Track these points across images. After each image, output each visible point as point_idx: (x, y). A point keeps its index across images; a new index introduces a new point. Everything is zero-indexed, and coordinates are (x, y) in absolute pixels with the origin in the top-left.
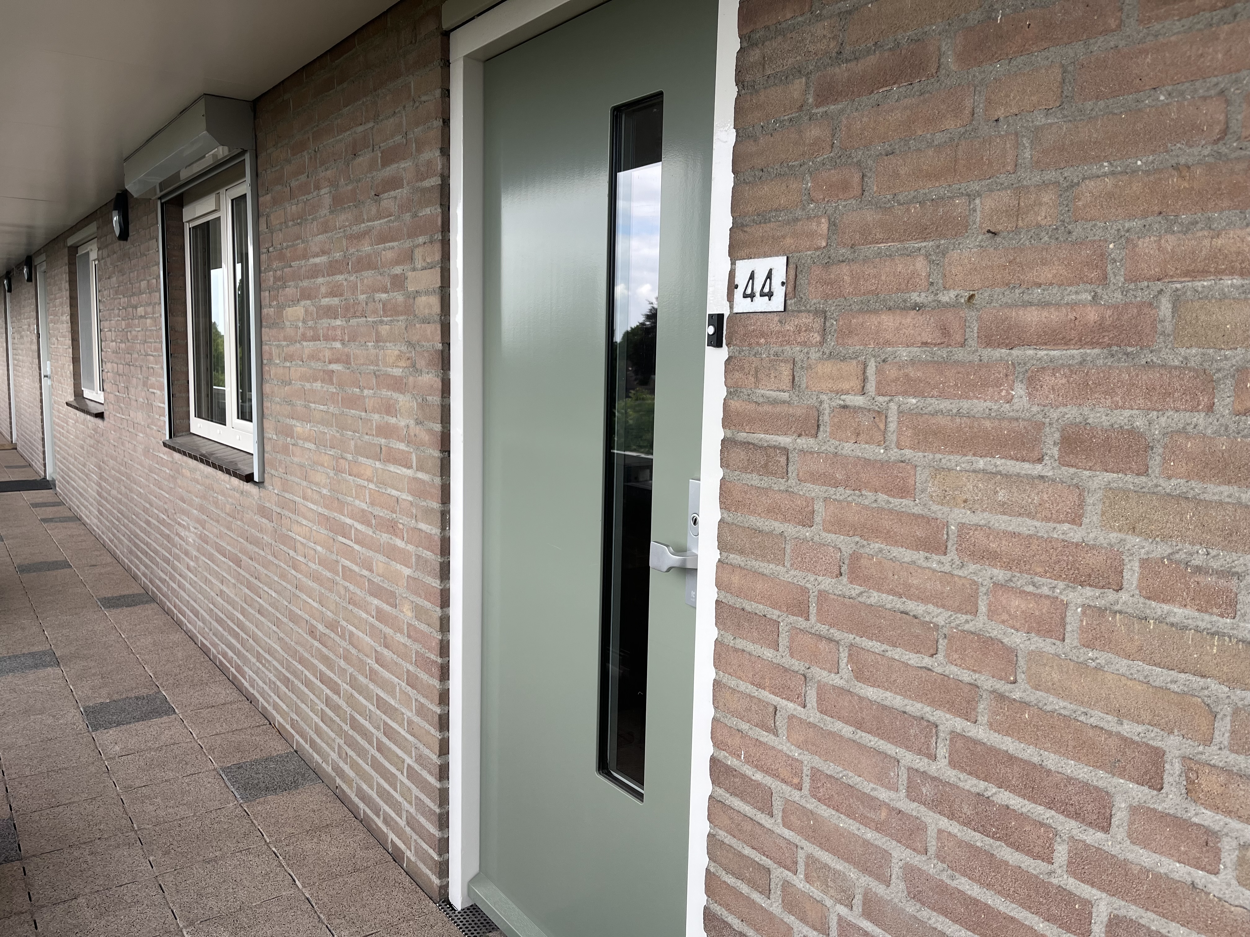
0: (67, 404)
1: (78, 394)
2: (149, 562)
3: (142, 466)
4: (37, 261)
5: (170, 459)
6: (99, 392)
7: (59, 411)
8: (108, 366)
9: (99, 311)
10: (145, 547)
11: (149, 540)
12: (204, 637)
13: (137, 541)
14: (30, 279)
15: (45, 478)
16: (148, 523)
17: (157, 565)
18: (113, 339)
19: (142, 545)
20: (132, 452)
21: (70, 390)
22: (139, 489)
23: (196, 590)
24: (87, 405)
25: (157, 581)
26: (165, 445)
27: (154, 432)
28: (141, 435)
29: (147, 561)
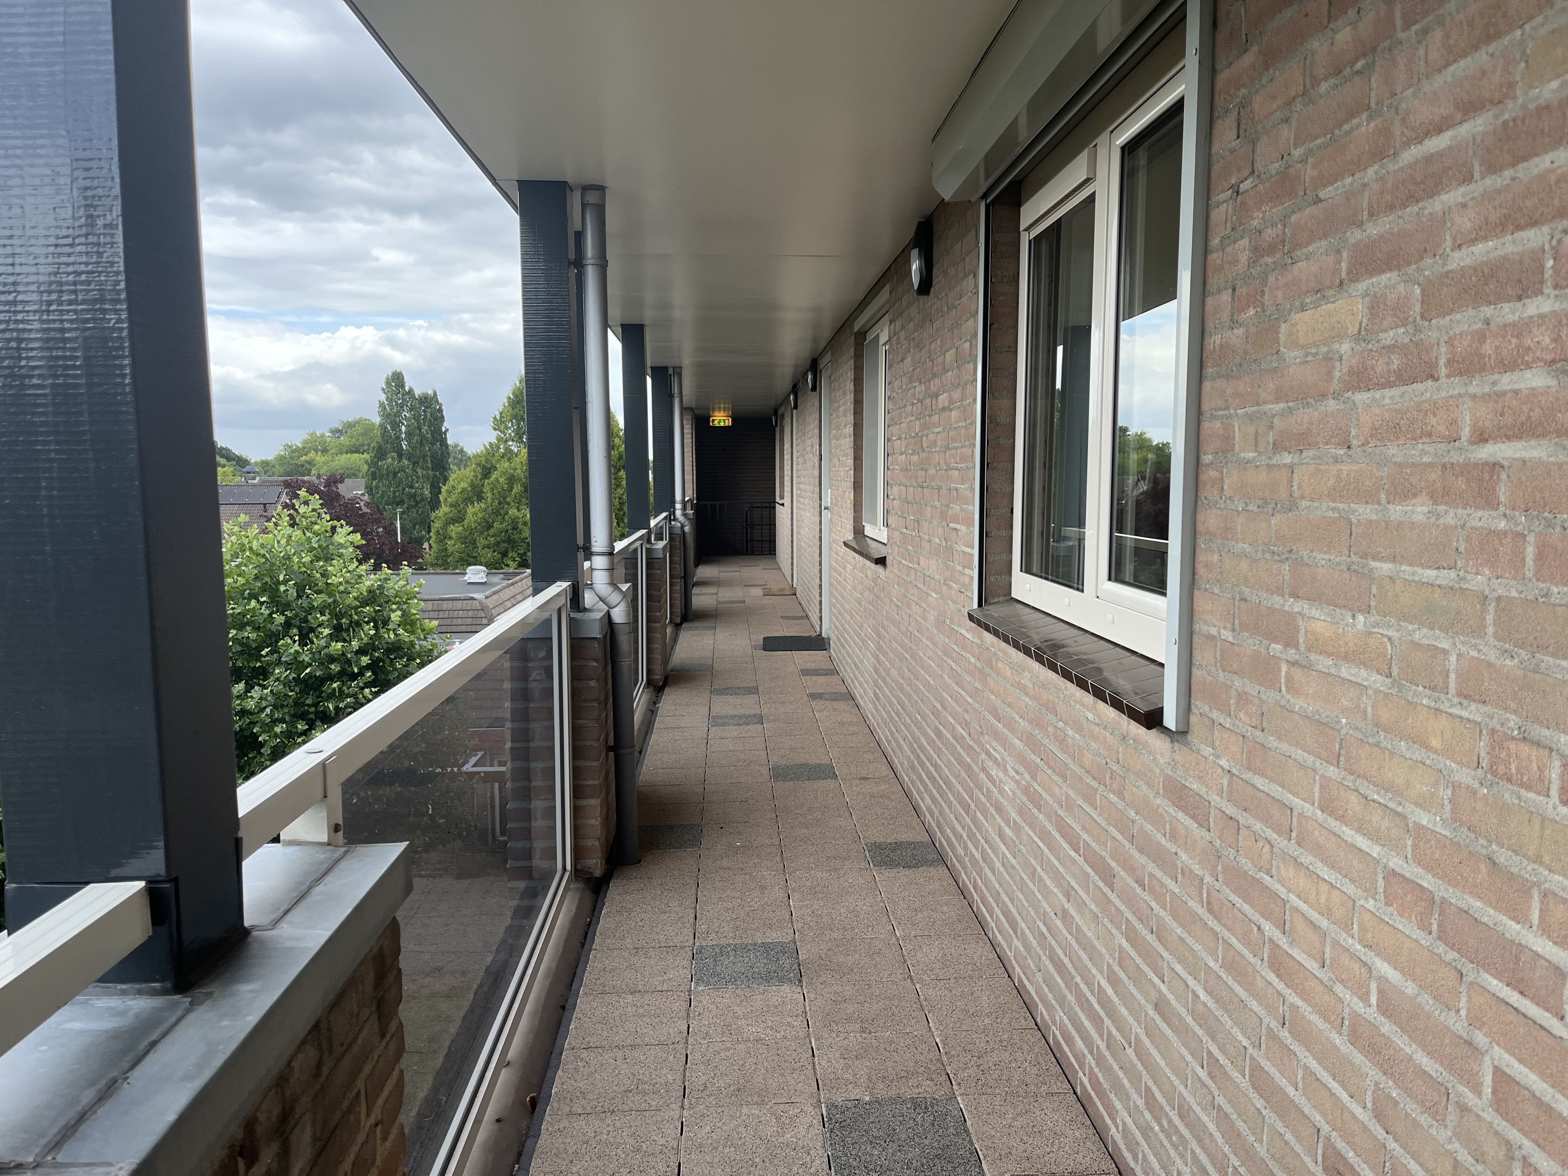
0: (846, 544)
1: (859, 531)
2: (937, 796)
3: (935, 644)
4: (822, 363)
5: (979, 642)
6: (882, 528)
7: (837, 553)
8: (895, 491)
9: (887, 412)
10: (932, 769)
11: (938, 761)
12: (1025, 974)
13: (922, 755)
14: (814, 389)
15: (820, 635)
16: (939, 734)
17: (950, 806)
18: (903, 450)
19: (928, 764)
20: (919, 619)
21: (850, 525)
22: (927, 677)
23: (1014, 881)
24: (868, 545)
25: (948, 830)
26: (971, 617)
27: (953, 592)
28: (934, 595)
29: (934, 791)
